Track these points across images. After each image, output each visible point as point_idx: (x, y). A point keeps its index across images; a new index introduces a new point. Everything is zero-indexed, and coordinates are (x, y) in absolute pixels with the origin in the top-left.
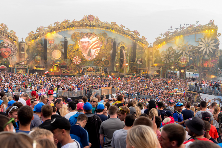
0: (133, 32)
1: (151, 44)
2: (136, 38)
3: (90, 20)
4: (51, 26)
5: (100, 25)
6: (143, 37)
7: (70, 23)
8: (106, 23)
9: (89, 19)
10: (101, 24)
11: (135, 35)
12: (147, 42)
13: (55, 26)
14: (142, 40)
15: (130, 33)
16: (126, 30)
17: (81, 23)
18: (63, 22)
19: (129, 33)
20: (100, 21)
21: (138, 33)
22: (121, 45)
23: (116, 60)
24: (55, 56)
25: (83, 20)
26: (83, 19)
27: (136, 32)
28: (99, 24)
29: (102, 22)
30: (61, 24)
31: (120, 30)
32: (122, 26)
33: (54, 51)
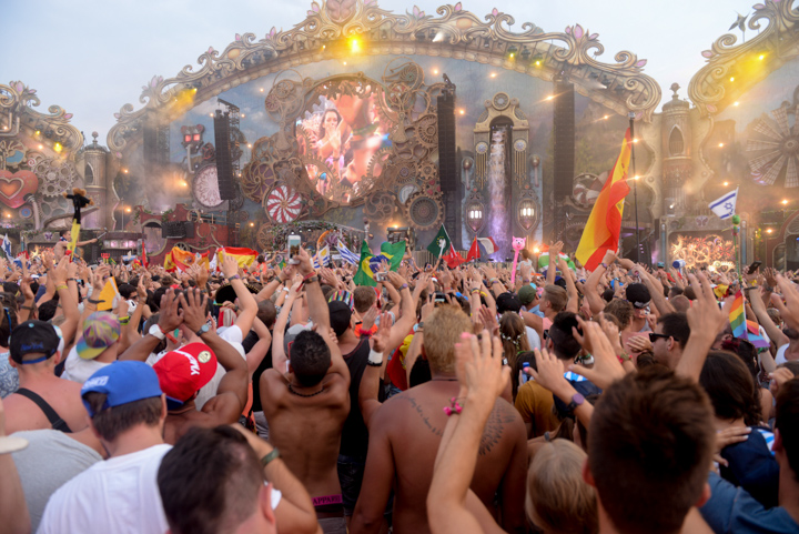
0: (560, 37)
1: (675, 87)
2: (580, 66)
3: (335, 14)
4: (188, 70)
5: (385, 32)
6: (622, 55)
7: (256, 46)
8: (413, 17)
9: (333, 10)
10: (388, 26)
11: (571, 54)
12: (648, 82)
13: (202, 70)
14: (617, 72)
15: (544, 45)
16: (523, 31)
17: (299, 38)
18: (229, 49)
19: (539, 46)
20: (387, 13)
21: (592, 41)
22: (493, 114)
23: (467, 193)
24: (206, 194)
25: (310, 20)
26: (309, 17)
27: (578, 34)
28: (383, 27)
29: (396, 17)
30: (222, 58)
31: (487, 40)
32: (497, 17)
33: (202, 175)
